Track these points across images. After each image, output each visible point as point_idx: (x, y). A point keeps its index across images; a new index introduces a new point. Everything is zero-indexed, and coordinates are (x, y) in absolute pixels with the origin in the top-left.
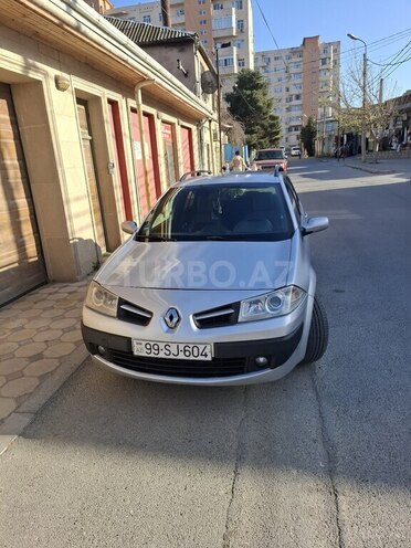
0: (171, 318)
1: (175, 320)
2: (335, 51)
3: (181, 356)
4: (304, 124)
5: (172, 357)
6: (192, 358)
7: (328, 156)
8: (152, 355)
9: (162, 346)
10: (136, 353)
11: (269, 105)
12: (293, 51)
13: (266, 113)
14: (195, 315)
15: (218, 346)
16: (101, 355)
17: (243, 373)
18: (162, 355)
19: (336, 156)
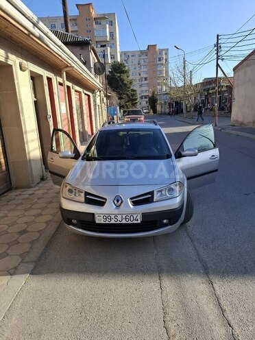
0: (118, 201)
1: (120, 202)
2: (166, 54)
3: (124, 222)
4: (150, 95)
5: (118, 222)
6: (130, 222)
7: (165, 114)
8: (107, 222)
9: (113, 216)
10: (97, 222)
11: (131, 83)
12: (142, 52)
13: (129, 88)
14: (131, 199)
15: (144, 215)
16: (74, 225)
17: (156, 229)
18: (113, 222)
19: (169, 114)
